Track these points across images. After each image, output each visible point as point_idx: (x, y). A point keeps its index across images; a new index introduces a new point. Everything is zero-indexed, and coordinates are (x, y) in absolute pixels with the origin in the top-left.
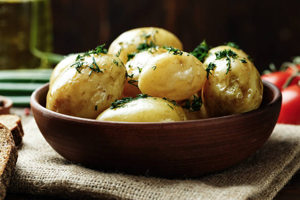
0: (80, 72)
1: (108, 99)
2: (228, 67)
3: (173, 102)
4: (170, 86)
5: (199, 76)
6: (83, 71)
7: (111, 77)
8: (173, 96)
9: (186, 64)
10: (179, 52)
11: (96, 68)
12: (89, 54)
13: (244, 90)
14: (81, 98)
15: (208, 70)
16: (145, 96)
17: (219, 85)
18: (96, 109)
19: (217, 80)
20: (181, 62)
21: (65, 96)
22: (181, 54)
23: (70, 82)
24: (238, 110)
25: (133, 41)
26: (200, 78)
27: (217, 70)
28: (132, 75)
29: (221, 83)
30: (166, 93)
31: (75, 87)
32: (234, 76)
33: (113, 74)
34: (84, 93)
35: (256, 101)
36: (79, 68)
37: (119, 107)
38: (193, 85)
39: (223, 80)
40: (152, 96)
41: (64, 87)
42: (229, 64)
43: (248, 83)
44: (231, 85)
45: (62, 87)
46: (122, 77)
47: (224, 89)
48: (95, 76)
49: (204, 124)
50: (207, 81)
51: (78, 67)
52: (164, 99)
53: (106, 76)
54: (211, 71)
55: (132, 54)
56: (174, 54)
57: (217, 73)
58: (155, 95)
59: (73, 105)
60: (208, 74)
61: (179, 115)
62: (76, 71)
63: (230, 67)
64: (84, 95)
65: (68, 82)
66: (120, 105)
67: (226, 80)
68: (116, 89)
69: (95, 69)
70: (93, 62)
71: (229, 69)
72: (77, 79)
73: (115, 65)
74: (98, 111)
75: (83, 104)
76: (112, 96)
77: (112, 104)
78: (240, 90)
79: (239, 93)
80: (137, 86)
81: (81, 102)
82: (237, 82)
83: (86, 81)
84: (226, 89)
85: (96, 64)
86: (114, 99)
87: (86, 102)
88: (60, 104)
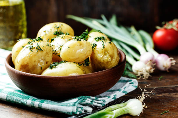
0: (32, 51)
1: (46, 64)
2: (103, 46)
3: (78, 63)
4: (77, 57)
5: (89, 50)
6: (33, 50)
7: (47, 53)
8: (78, 61)
9: (83, 45)
10: (79, 39)
11: (39, 48)
12: (34, 41)
13: (112, 57)
14: (34, 64)
15: (93, 47)
16: (65, 62)
17: (99, 55)
18: (41, 69)
19: (98, 52)
20: (81, 45)
21: (25, 63)
22: (81, 40)
23: (27, 56)
24: (109, 67)
25: (51, 30)
26: (90, 51)
27: (97, 47)
28: (56, 50)
29: (100, 53)
30: (74, 60)
31: (30, 58)
32: (106, 50)
33: (48, 51)
34: (35, 61)
35: (117, 62)
36: (31, 49)
37: (54, 68)
38: (87, 55)
39: (101, 52)
40: (68, 62)
41: (25, 58)
42: (104, 44)
43: (113, 54)
44: (105, 54)
45: (24, 58)
46: (51, 53)
47: (102, 56)
48: (40, 53)
49: (95, 75)
50: (92, 52)
51: (31, 48)
52: (74, 62)
53: (45, 52)
54: (94, 47)
55: (53, 39)
56: (77, 41)
57: (98, 49)
58: (70, 61)
59: (30, 67)
60: (93, 49)
61: (82, 70)
62: (30, 50)
63: (104, 46)
65: (26, 56)
66: (54, 67)
67: (102, 52)
68: (50, 58)
69: (39, 49)
70: (37, 45)
71: (104, 47)
72: (31, 55)
73: (48, 46)
74: (43, 70)
75: (35, 66)
76: (48, 62)
77: (50, 67)
78: (110, 57)
79: (109, 59)
80: (59, 56)
82: (108, 53)
83: (35, 55)
84: (103, 57)
85: (39, 47)
86: (49, 63)
87: (36, 66)
88: (24, 67)
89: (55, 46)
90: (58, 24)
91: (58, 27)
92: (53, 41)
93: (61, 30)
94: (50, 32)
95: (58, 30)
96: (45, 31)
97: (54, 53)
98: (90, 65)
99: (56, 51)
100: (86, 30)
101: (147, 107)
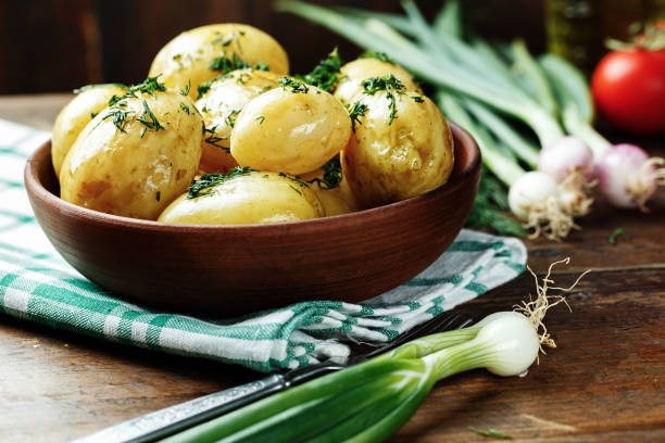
0: (122, 131)
1: (178, 178)
2: (391, 111)
3: (298, 178)
4: (291, 151)
5: (339, 129)
6: (128, 128)
7: (180, 138)
8: (297, 169)
9: (316, 109)
10: (302, 87)
11: (151, 121)
12: (132, 93)
13: (424, 153)
14: (130, 179)
15: (353, 117)
16: (246, 171)
17: (376, 145)
18: (158, 198)
19: (373, 134)
20: (307, 106)
21: (99, 176)
22: (307, 90)
23: (107, 149)
24: (414, 190)
25: (201, 52)
26: (342, 133)
27: (370, 115)
28: (214, 128)
29: (381, 140)
30: (282, 163)
31: (117, 158)
32: (403, 127)
33: (184, 132)
34: (134, 170)
35: (445, 172)
36: (121, 123)
37: (204, 194)
38: (330, 145)
39: (384, 135)
40: (258, 171)
41: (96, 159)
42: (393, 106)
43: (429, 141)
44: (399, 144)
45: (92, 159)
46: (198, 137)
47: (385, 152)
48: (153, 137)
49: (359, 221)
50: (352, 136)
51: (119, 120)
52: (281, 174)
53: (172, 135)
54: (359, 117)
55: (205, 84)
56: (294, 92)
57: (372, 121)
58: (265, 169)
59: (116, 192)
60: (354, 123)
61: (311, 203)
62: (114, 128)
63: (395, 112)
64: (135, 175)
65: (102, 150)
66: (205, 191)
67: (389, 134)
68: (190, 157)
69: (152, 124)
70: (144, 110)
71: (393, 116)
72: (120, 145)
73: (185, 113)
74: (164, 201)
75: (134, 190)
76: (185, 172)
77: (191, 190)
78: (416, 153)
79: (415, 160)
80: (228, 150)
81: (132, 185)
82: (410, 138)
83: (135, 147)
84: (390, 153)
85: (151, 115)
86: (188, 177)
87: (139, 186)
88: (94, 191)
89: (212, 113)
90: (229, 31)
91: (226, 40)
92: (204, 96)
93: (238, 52)
94: (197, 60)
95: (225, 53)
96: (177, 58)
97: (208, 141)
98: (344, 182)
99: (216, 131)
100: (332, 51)
101: (554, 345)
